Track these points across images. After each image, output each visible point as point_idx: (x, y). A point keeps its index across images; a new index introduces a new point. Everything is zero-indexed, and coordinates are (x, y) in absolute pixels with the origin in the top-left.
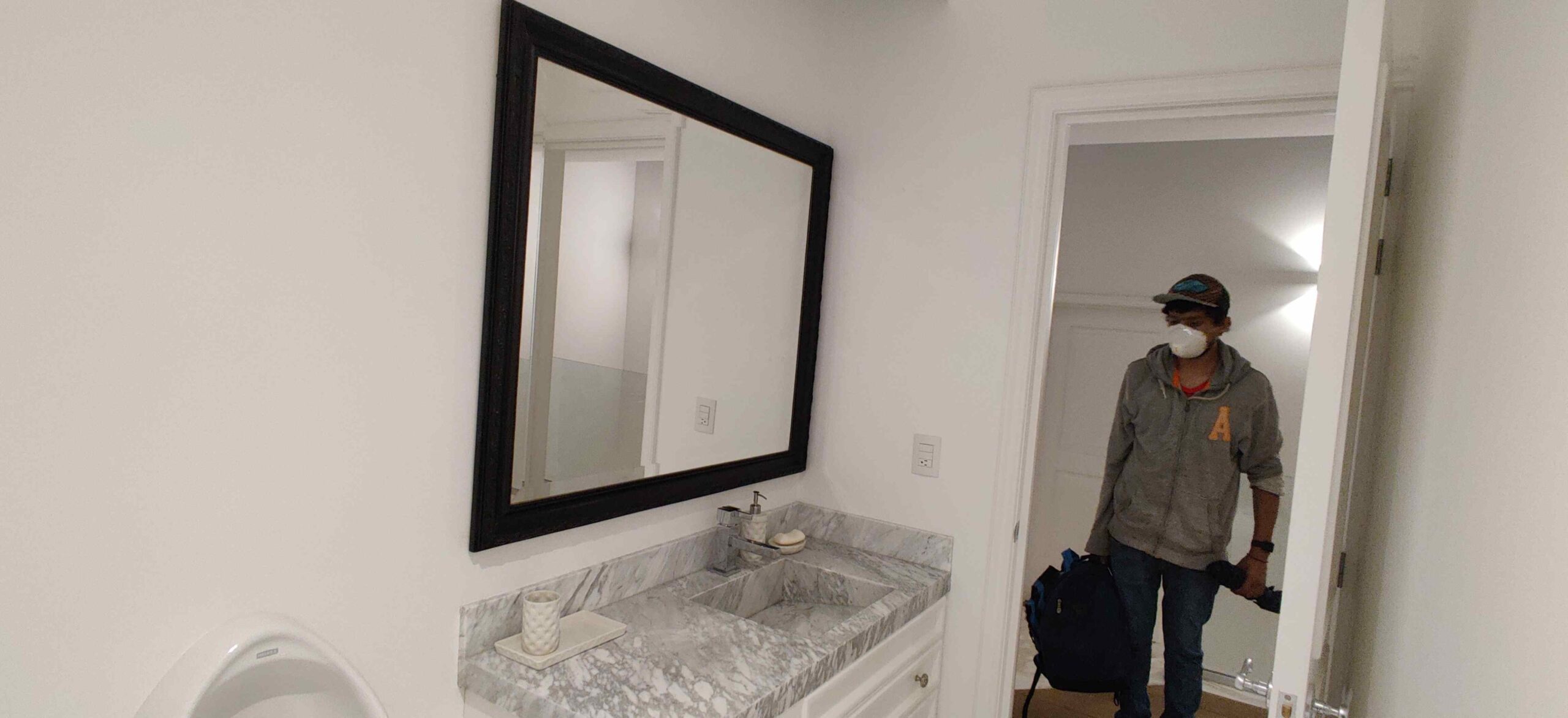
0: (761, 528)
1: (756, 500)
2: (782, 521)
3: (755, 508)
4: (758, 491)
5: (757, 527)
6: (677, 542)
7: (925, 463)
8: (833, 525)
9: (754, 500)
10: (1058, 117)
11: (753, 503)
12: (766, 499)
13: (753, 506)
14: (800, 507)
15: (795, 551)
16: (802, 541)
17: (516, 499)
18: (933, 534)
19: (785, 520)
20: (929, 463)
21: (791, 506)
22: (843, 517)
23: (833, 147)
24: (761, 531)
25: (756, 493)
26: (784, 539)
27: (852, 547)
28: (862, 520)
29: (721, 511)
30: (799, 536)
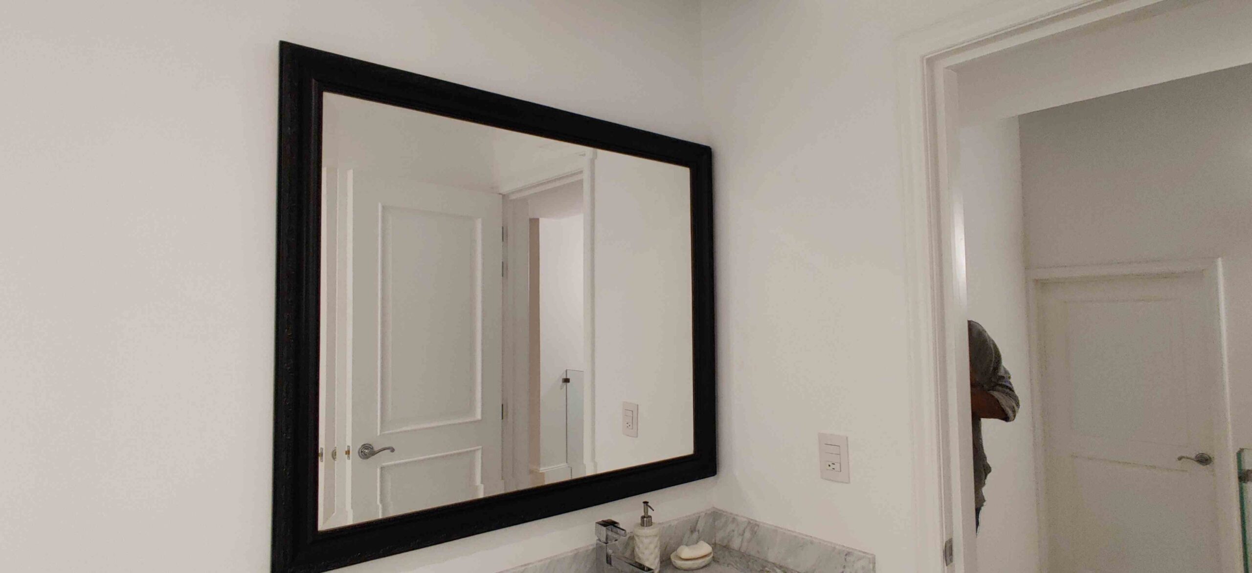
0: (650, 543)
1: (646, 511)
2: (693, 530)
3: (646, 521)
4: (647, 501)
5: (646, 541)
6: (549, 560)
7: (832, 466)
8: (747, 535)
9: (644, 512)
11: (643, 514)
12: (653, 510)
13: (643, 517)
14: (715, 515)
15: (695, 566)
16: (711, 553)
17: (323, 525)
18: (851, 551)
19: (697, 529)
20: (837, 466)
21: (704, 514)
22: (757, 527)
23: (711, 147)
24: (652, 546)
25: (646, 503)
26: (686, 552)
27: (766, 561)
28: (776, 530)
29: (598, 525)
30: (704, 548)
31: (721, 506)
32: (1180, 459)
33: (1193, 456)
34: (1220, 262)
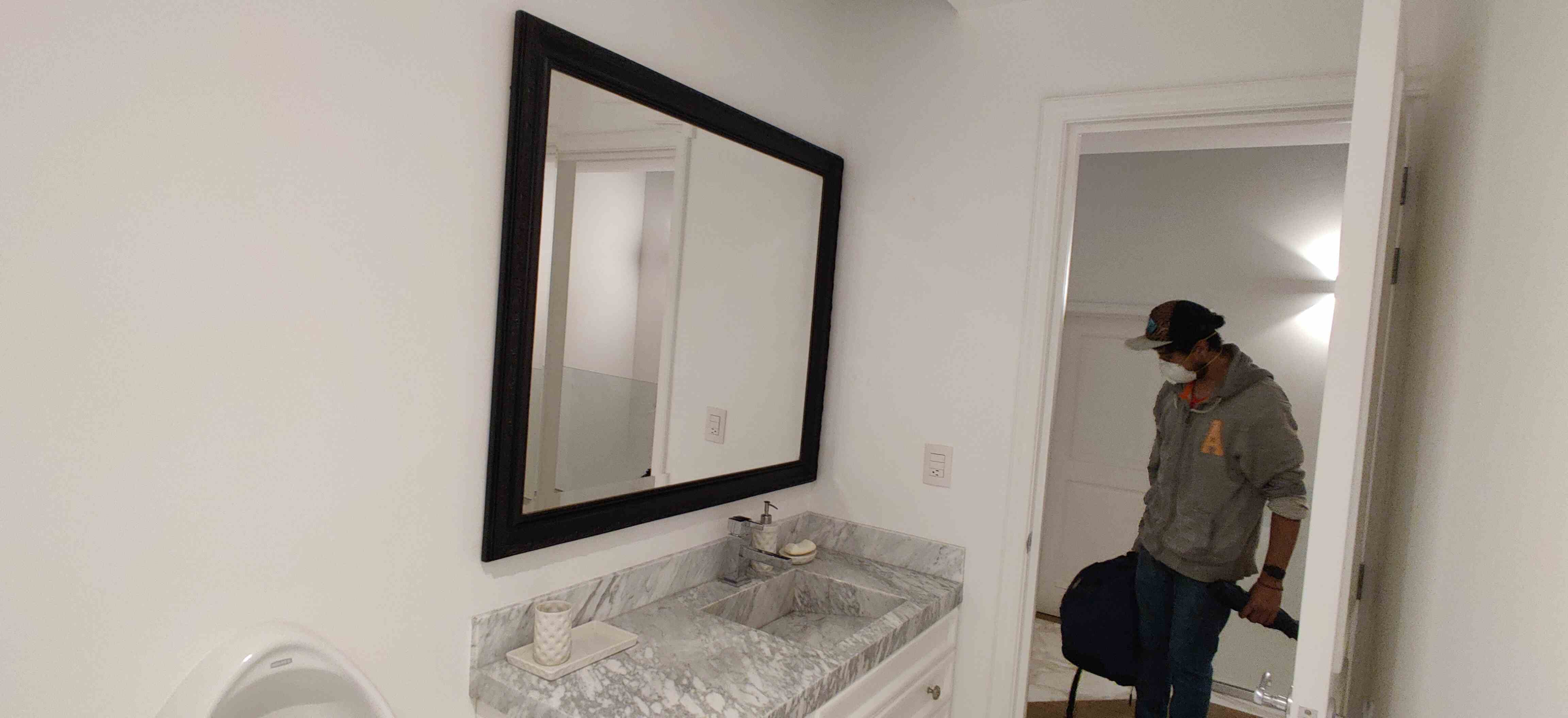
0: (772, 538)
1: (766, 510)
2: (793, 531)
3: (766, 518)
4: (768, 500)
5: (768, 537)
6: (688, 552)
7: (936, 473)
8: (844, 535)
9: (765, 511)
10: (1069, 127)
11: (763, 512)
12: (777, 509)
13: (763, 516)
14: (811, 517)
15: (805, 561)
16: (813, 551)
17: (528, 509)
18: (945, 545)
19: (796, 530)
20: (940, 473)
21: (802, 516)
22: (854, 527)
23: (843, 157)
24: (773, 541)
25: (767, 503)
26: (795, 549)
27: (863, 558)
28: (873, 530)
29: (732, 521)
30: (810, 546)
31: (817, 510)
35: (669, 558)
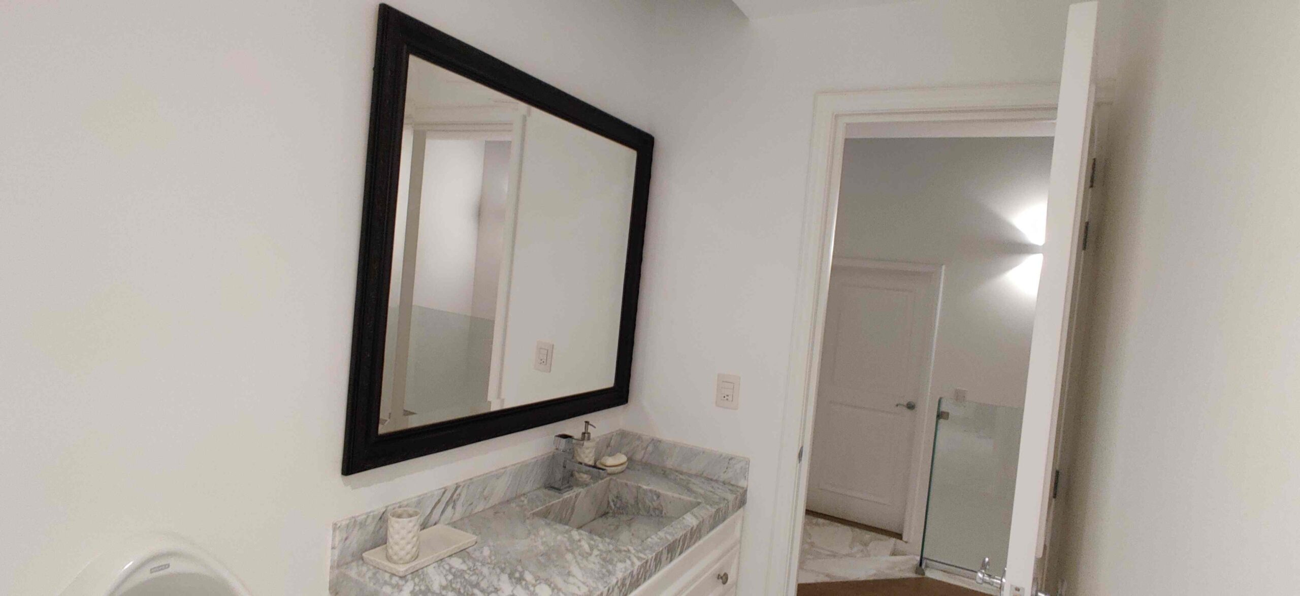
0: (590, 452)
1: (586, 428)
2: (608, 446)
3: (585, 436)
4: (589, 420)
5: (587, 451)
7: (726, 397)
8: (650, 448)
10: (837, 117)
11: (584, 431)
12: (595, 427)
13: (584, 434)
14: (623, 434)
15: (618, 471)
16: (625, 463)
17: (383, 430)
18: (734, 457)
19: (611, 445)
20: (730, 398)
21: (615, 434)
22: (659, 443)
23: (653, 135)
24: (591, 455)
25: (587, 423)
26: (610, 461)
27: (666, 468)
28: (675, 445)
29: (557, 438)
30: (622, 459)
31: (628, 428)
32: (897, 405)
33: (905, 403)
34: (944, 267)
35: (503, 470)
